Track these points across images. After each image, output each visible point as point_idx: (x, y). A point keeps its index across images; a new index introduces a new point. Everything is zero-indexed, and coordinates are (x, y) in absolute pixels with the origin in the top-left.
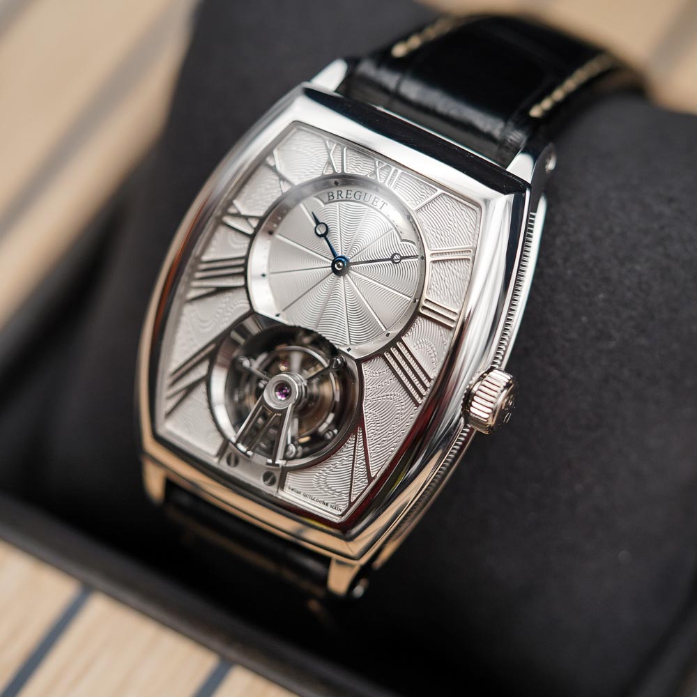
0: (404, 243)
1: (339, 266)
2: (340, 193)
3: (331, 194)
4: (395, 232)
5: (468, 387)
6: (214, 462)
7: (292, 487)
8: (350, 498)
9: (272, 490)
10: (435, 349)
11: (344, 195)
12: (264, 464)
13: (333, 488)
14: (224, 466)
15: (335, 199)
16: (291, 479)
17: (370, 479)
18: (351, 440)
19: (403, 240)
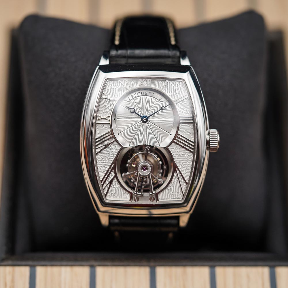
0: (162, 102)
1: (145, 120)
2: (132, 96)
3: (129, 98)
4: (158, 101)
5: (206, 139)
6: (130, 202)
7: (161, 198)
8: (182, 192)
9: (155, 202)
10: (189, 132)
11: (134, 96)
12: (149, 195)
13: (175, 192)
14: (134, 202)
15: (132, 98)
16: (160, 196)
17: (187, 183)
18: (175, 174)
19: (161, 102)
